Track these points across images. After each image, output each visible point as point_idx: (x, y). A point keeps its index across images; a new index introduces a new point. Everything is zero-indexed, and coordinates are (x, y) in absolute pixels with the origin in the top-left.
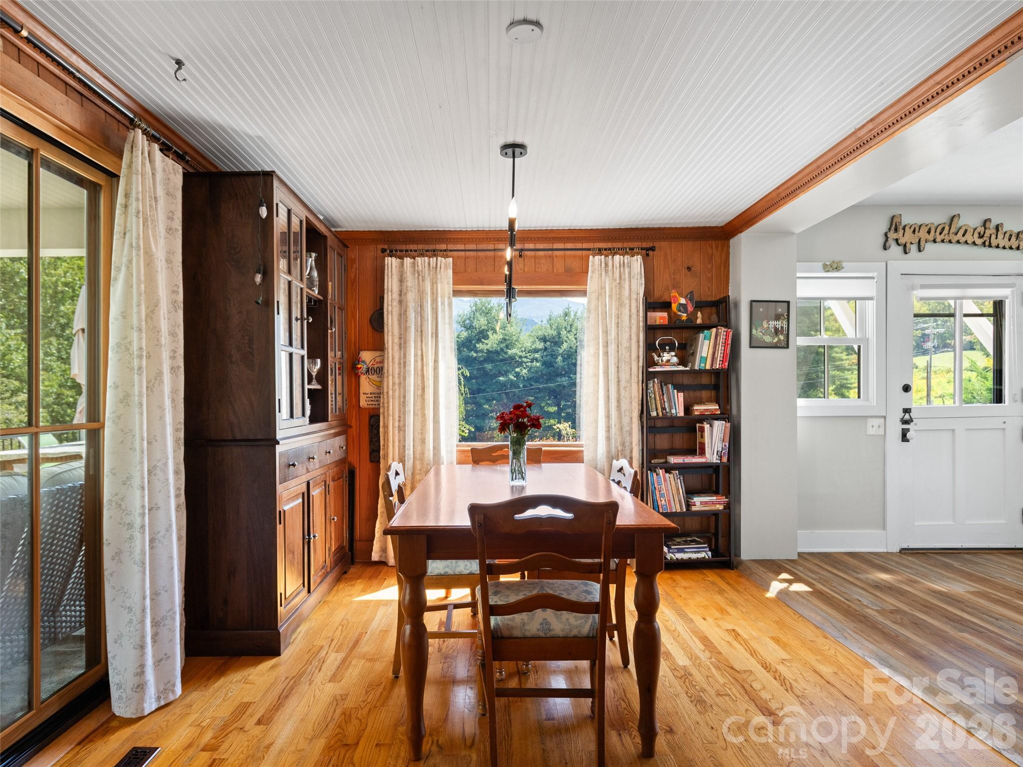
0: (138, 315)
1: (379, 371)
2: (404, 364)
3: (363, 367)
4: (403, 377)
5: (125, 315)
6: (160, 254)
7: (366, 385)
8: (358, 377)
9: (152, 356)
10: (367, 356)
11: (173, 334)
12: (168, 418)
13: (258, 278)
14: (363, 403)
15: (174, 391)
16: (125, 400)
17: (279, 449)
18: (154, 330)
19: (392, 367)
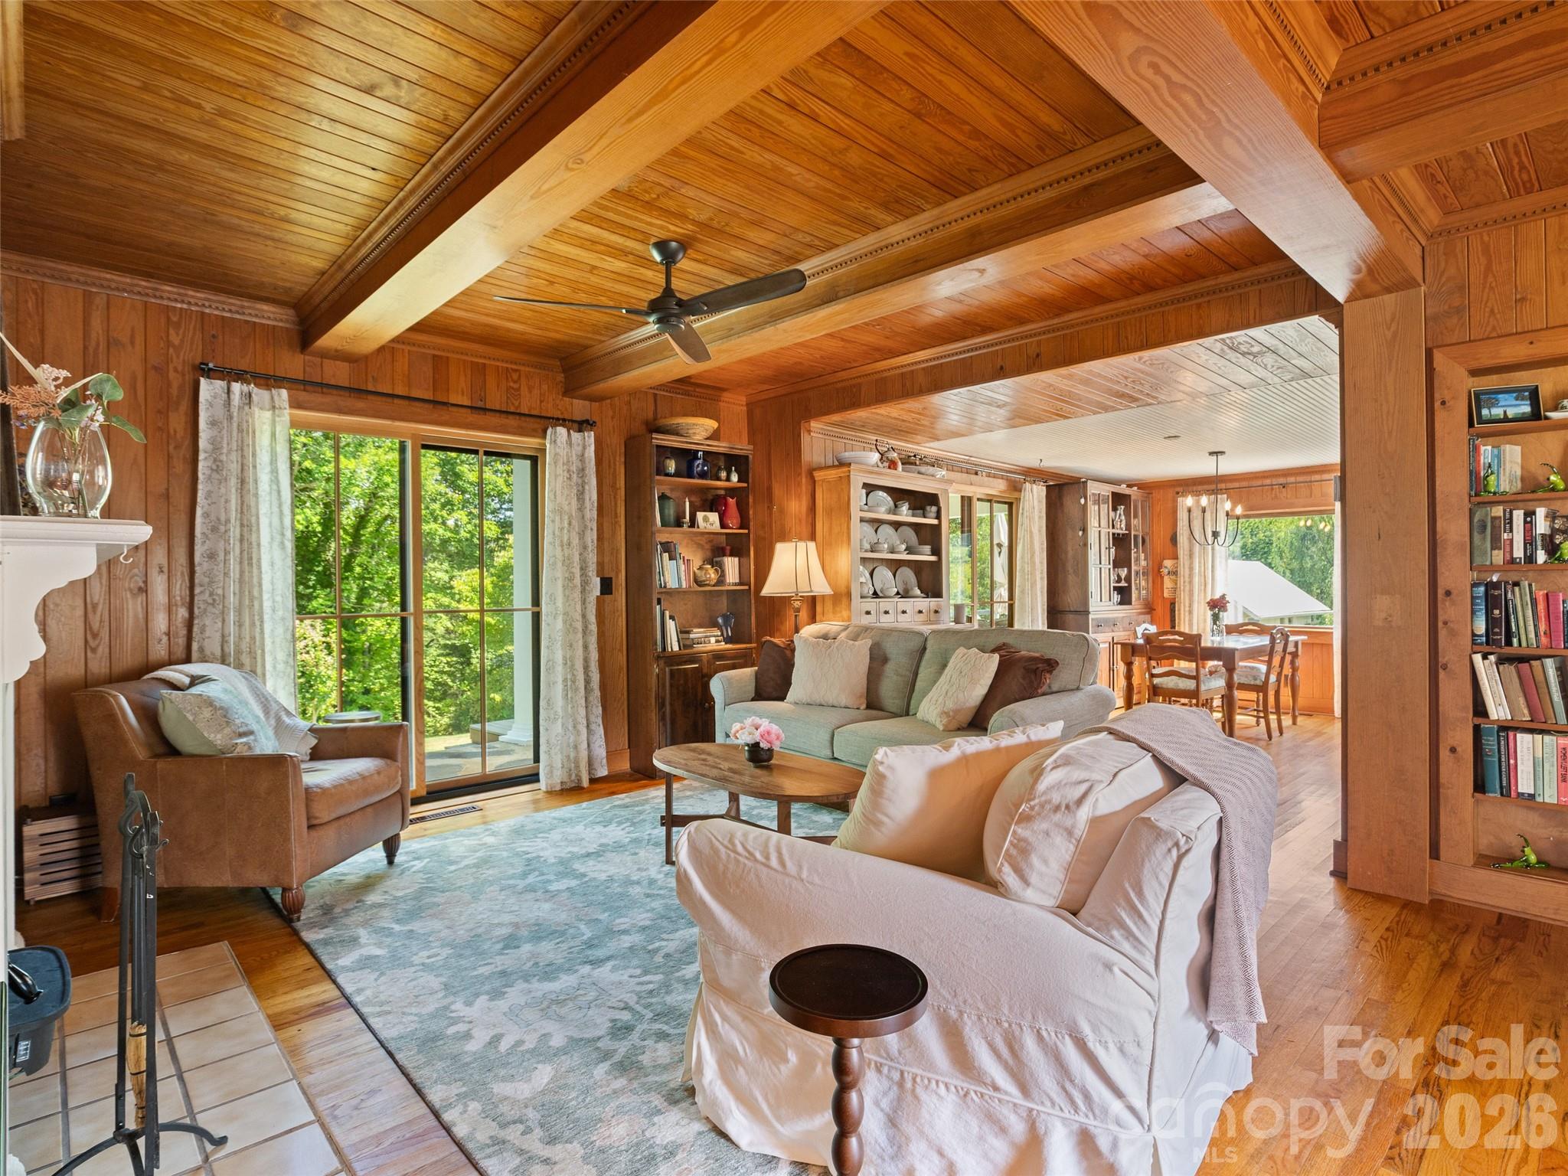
0: (1027, 557)
1: (1175, 573)
2: (1191, 569)
3: (1165, 571)
4: (1191, 576)
5: (1022, 558)
6: (1035, 531)
7: (1168, 583)
8: (1162, 577)
9: (1033, 574)
10: (1168, 563)
11: (1041, 563)
12: (1039, 599)
13: (1081, 533)
14: (1166, 595)
15: (1042, 588)
16: (1023, 592)
17: (1091, 616)
18: (1033, 563)
19: (1183, 571)
